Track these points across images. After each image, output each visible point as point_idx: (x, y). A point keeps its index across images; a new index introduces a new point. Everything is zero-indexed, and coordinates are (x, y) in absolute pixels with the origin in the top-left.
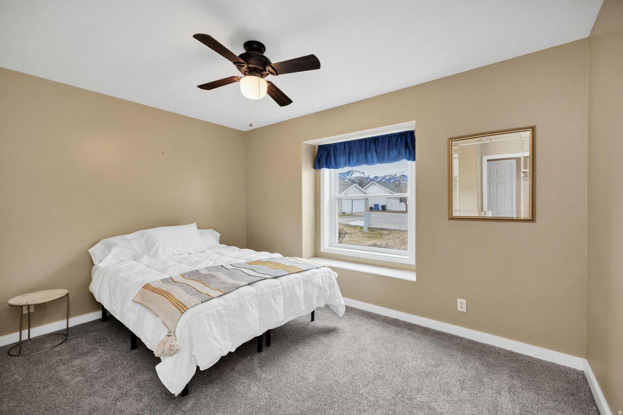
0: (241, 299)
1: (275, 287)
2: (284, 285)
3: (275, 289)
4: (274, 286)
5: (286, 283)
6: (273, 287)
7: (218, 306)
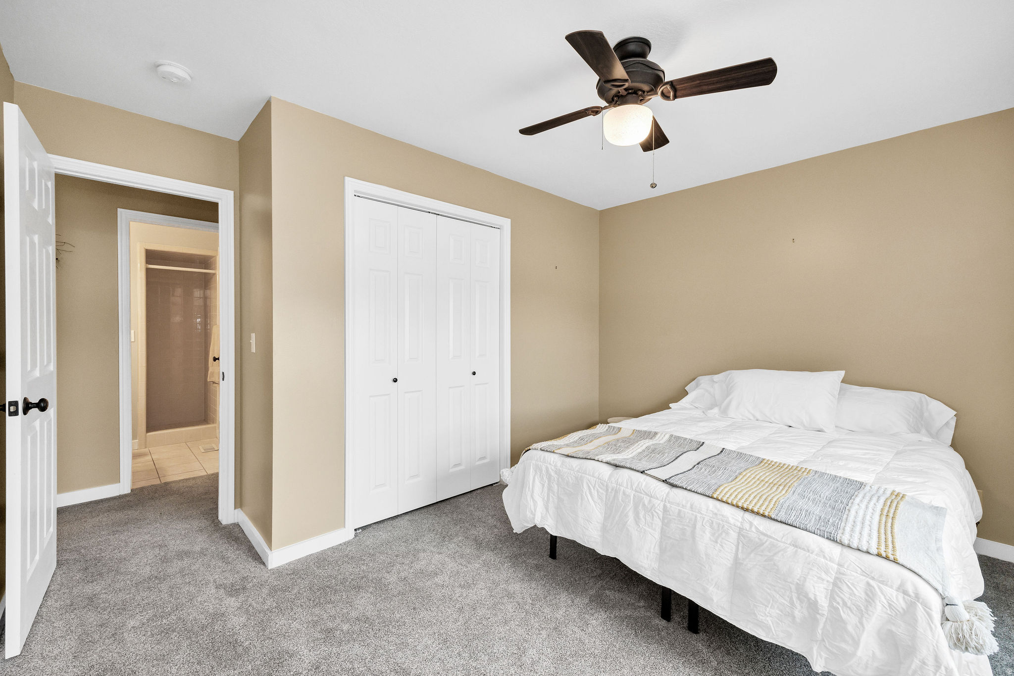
0: (580, 474)
1: (647, 494)
2: (668, 505)
3: (646, 500)
4: (645, 492)
5: (678, 505)
6: (642, 492)
7: (550, 464)
